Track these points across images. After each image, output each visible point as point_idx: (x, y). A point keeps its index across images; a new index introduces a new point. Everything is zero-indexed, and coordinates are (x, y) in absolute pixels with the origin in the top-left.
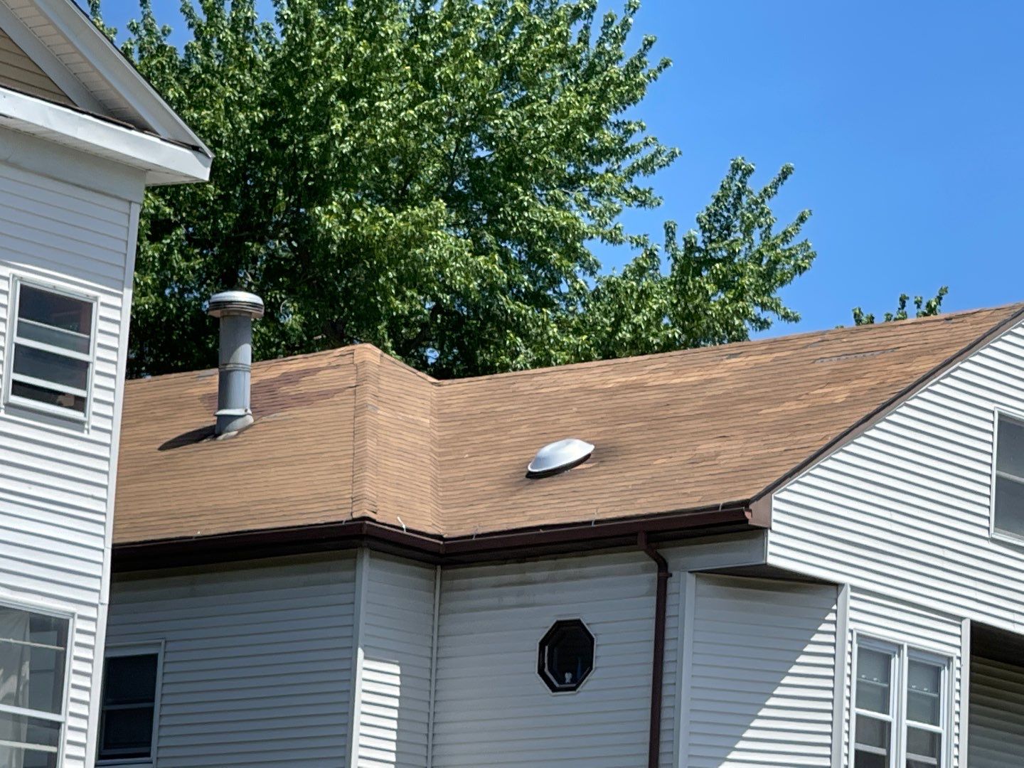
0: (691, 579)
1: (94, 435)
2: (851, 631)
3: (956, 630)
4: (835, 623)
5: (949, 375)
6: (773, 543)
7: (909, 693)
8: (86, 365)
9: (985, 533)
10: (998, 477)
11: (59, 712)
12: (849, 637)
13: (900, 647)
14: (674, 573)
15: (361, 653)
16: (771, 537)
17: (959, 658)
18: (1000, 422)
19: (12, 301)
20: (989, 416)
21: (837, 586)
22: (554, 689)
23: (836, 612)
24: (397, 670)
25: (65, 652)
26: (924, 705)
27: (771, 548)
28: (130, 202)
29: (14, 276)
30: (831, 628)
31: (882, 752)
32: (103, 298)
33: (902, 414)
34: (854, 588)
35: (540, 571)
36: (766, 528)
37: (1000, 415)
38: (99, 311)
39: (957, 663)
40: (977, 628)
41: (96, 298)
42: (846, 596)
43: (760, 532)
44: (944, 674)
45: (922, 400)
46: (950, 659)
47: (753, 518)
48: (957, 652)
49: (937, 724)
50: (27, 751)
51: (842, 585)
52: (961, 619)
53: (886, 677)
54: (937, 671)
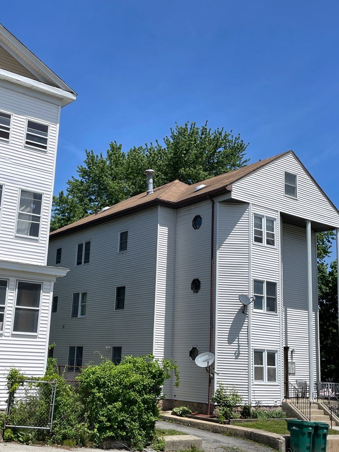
0: (218, 204)
1: (49, 155)
2: (252, 212)
3: (277, 213)
4: (248, 211)
5: (273, 163)
6: (233, 194)
7: (266, 225)
8: (47, 139)
9: (283, 195)
10: (285, 184)
11: (40, 214)
12: (252, 213)
13: (264, 216)
14: (215, 203)
15: (159, 225)
16: (232, 193)
17: (278, 219)
18: (285, 173)
19: (26, 124)
20: (283, 172)
21: (248, 203)
22: (195, 229)
23: (248, 208)
24: (167, 228)
25: (41, 202)
26: (270, 227)
28: (59, 105)
29: (26, 119)
30: (248, 212)
31: (261, 237)
32: (51, 125)
33: (262, 170)
34: (252, 204)
35: (192, 207)
36: (231, 191)
37: (285, 172)
38: (49, 128)
39: (277, 220)
40: (281, 213)
41: (50, 125)
42: (251, 206)
43: (230, 192)
44: (275, 222)
45: (267, 168)
46: (276, 219)
47: (228, 188)
48: (277, 218)
49: (274, 232)
50: (32, 223)
51: (250, 203)
52: (278, 211)
53: (261, 222)
54: (273, 221)
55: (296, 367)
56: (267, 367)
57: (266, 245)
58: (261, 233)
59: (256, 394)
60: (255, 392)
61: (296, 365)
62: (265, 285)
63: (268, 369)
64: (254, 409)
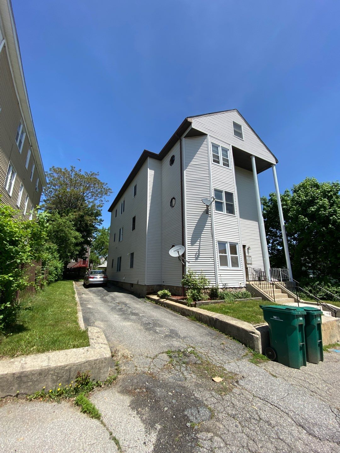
2: (210, 142)
3: (229, 146)
4: (207, 140)
7: (222, 153)
9: (233, 135)
10: (234, 129)
13: (219, 146)
14: (182, 140)
15: (148, 169)
18: (233, 122)
20: (231, 121)
21: (206, 135)
22: (171, 165)
23: (207, 138)
26: (225, 155)
27: (192, 126)
31: (218, 160)
34: (209, 135)
35: (170, 153)
36: (191, 123)
40: (232, 146)
44: (228, 151)
47: (189, 120)
48: (230, 149)
49: (228, 159)
52: (230, 144)
53: (218, 150)
55: (252, 259)
56: (230, 255)
57: (222, 166)
58: (218, 157)
59: (222, 278)
60: (221, 276)
61: (252, 258)
62: (224, 194)
63: (231, 258)
64: (221, 290)
